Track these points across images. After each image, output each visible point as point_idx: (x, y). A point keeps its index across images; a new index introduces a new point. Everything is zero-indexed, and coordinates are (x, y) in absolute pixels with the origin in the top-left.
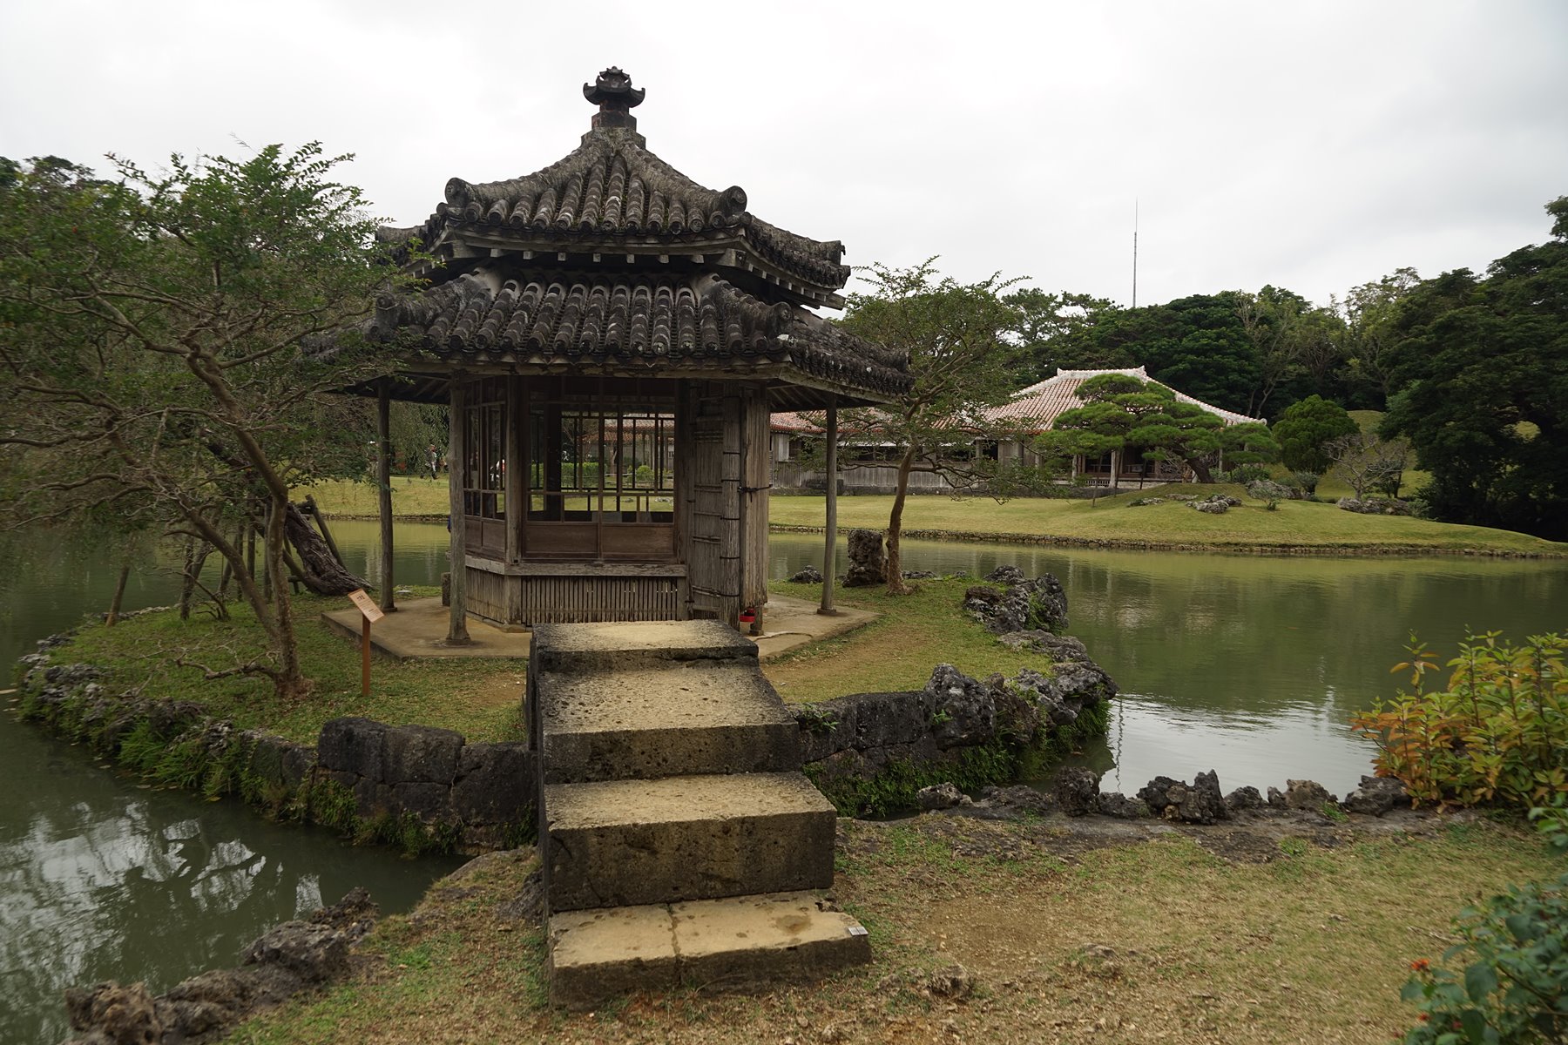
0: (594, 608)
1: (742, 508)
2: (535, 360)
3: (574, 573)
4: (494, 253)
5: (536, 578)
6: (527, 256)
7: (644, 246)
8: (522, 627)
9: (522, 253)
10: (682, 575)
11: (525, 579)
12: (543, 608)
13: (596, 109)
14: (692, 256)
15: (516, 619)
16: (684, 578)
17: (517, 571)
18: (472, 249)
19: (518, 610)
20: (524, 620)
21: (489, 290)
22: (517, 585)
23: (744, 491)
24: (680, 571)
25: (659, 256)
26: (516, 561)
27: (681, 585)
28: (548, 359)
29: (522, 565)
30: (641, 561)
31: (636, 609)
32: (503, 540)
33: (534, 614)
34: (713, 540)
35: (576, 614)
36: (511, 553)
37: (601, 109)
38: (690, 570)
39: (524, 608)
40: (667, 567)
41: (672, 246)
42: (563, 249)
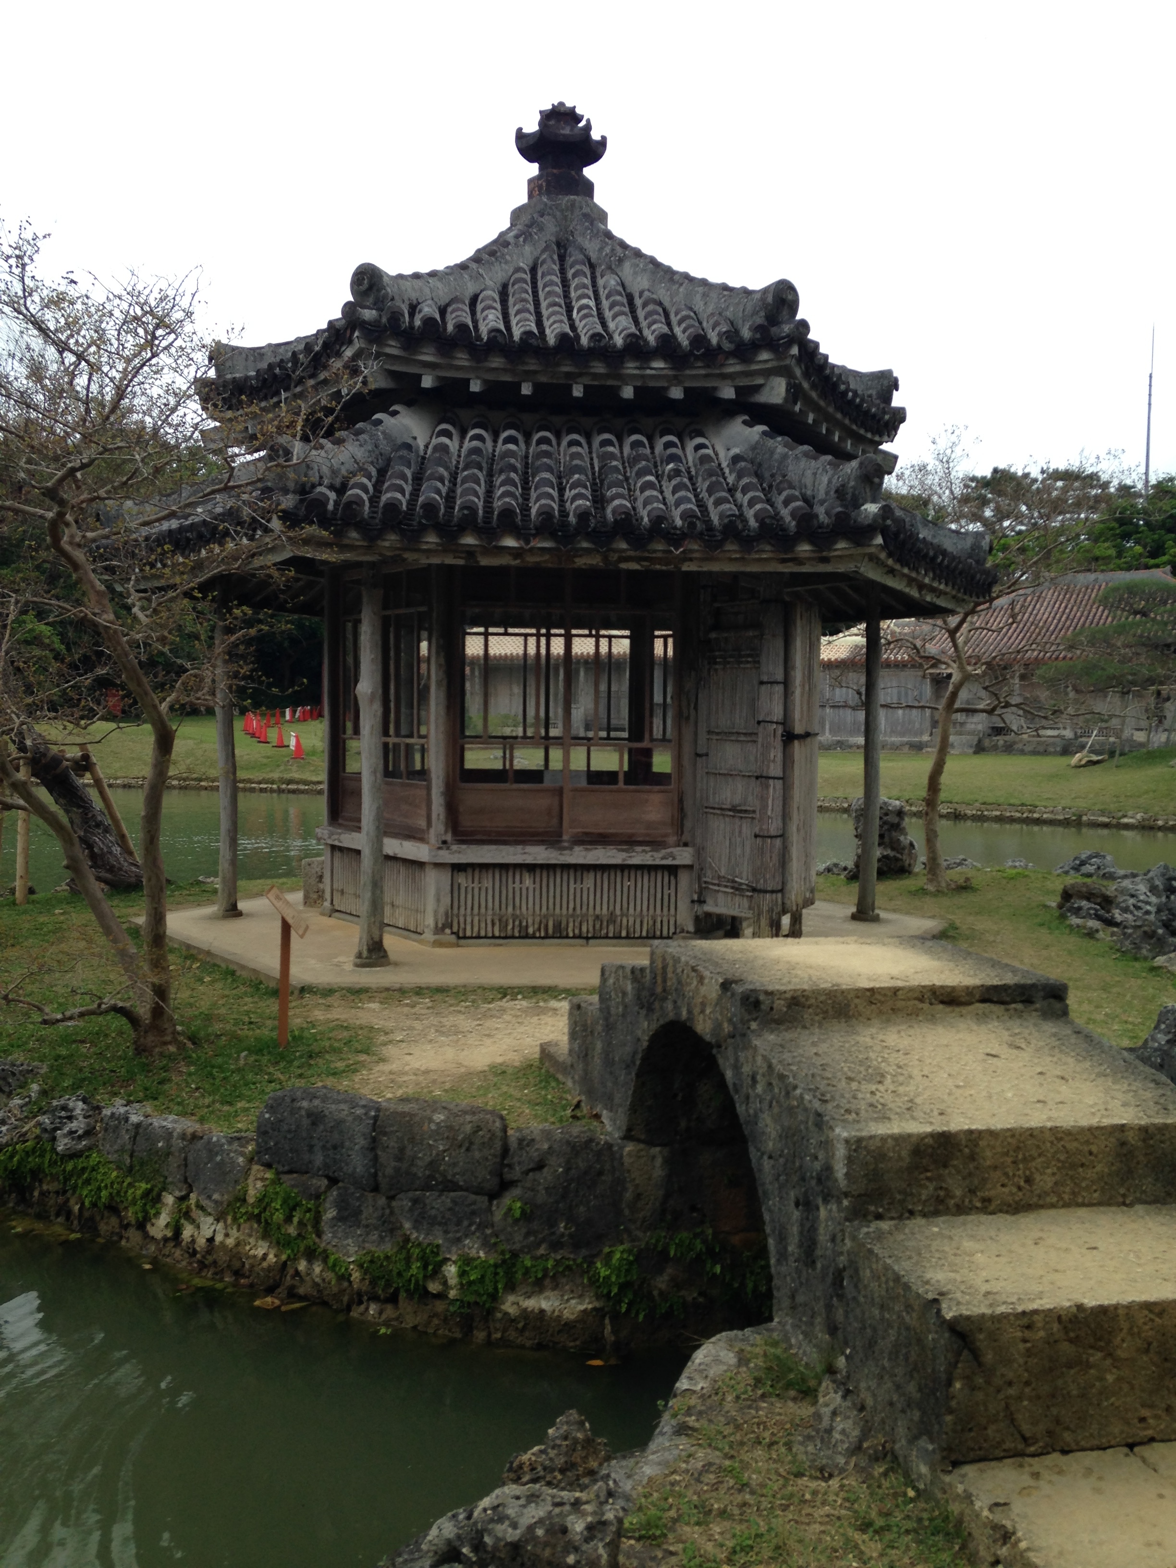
0: (558, 911)
1: (788, 761)
2: (510, 542)
3: (529, 860)
4: (427, 382)
5: (473, 866)
6: (475, 387)
7: (649, 372)
8: (453, 938)
9: (468, 381)
10: (688, 862)
11: (458, 868)
12: (483, 910)
13: (533, 169)
14: (715, 389)
15: (444, 927)
16: (690, 867)
17: (448, 857)
18: (392, 374)
19: (447, 914)
20: (455, 929)
21: (415, 438)
22: (445, 877)
23: (789, 737)
24: (684, 856)
25: (666, 389)
26: (444, 842)
27: (684, 879)
28: (527, 542)
29: (454, 847)
30: (629, 842)
31: (618, 912)
32: (423, 812)
33: (469, 920)
34: (741, 811)
35: (530, 921)
36: (438, 828)
37: (541, 169)
38: (699, 852)
39: (455, 911)
40: (663, 852)
41: (688, 372)
42: (528, 375)
